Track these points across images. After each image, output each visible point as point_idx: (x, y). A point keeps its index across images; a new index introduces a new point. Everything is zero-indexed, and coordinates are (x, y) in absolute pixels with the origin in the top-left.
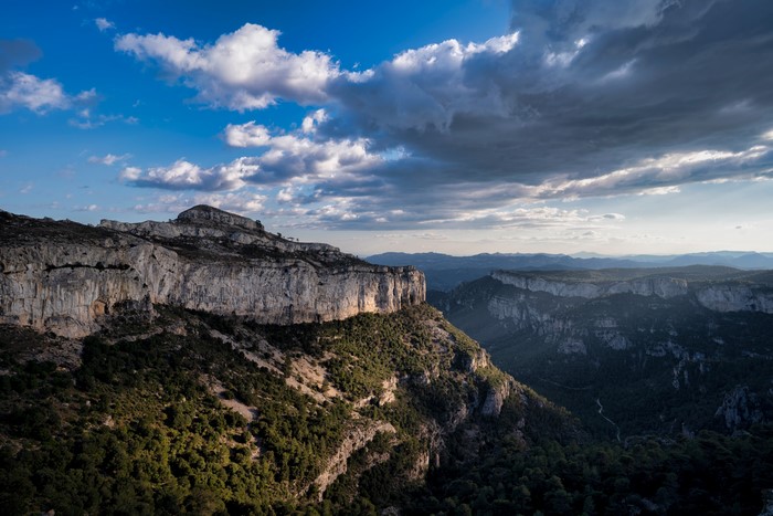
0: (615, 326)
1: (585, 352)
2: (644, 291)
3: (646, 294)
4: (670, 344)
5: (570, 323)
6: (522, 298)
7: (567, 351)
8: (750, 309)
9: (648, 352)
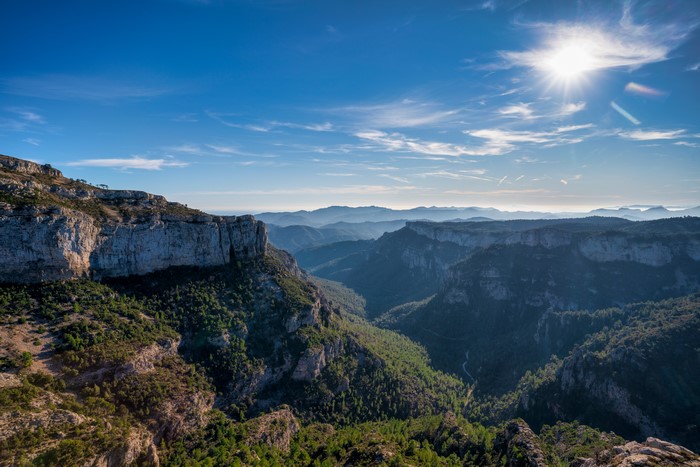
0: (498, 276)
1: (467, 302)
2: (531, 241)
3: (532, 245)
4: (547, 294)
5: (459, 273)
6: (430, 248)
7: (451, 301)
8: (625, 258)
9: (527, 302)
